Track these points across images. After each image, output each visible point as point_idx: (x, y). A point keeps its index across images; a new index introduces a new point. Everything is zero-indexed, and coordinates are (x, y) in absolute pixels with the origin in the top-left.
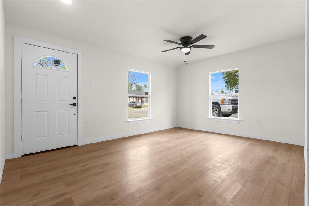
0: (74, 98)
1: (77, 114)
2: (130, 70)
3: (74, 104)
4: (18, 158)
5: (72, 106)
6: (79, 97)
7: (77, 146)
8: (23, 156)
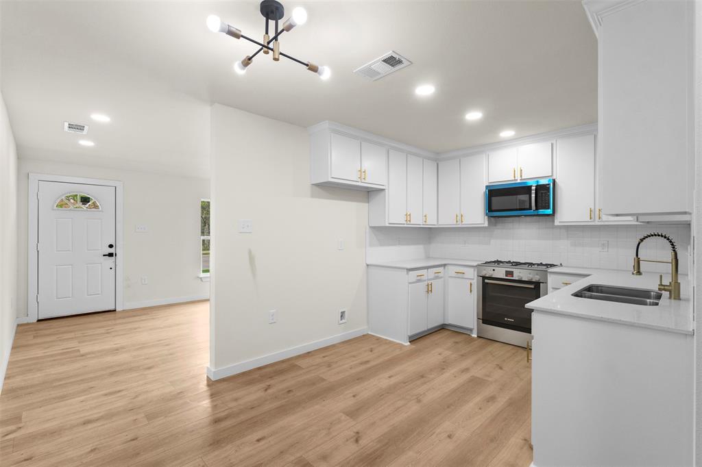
0: (111, 246)
1: (114, 268)
2: (202, 200)
3: (111, 255)
4: (33, 324)
5: (107, 257)
6: (117, 244)
7: (115, 311)
8: (39, 321)
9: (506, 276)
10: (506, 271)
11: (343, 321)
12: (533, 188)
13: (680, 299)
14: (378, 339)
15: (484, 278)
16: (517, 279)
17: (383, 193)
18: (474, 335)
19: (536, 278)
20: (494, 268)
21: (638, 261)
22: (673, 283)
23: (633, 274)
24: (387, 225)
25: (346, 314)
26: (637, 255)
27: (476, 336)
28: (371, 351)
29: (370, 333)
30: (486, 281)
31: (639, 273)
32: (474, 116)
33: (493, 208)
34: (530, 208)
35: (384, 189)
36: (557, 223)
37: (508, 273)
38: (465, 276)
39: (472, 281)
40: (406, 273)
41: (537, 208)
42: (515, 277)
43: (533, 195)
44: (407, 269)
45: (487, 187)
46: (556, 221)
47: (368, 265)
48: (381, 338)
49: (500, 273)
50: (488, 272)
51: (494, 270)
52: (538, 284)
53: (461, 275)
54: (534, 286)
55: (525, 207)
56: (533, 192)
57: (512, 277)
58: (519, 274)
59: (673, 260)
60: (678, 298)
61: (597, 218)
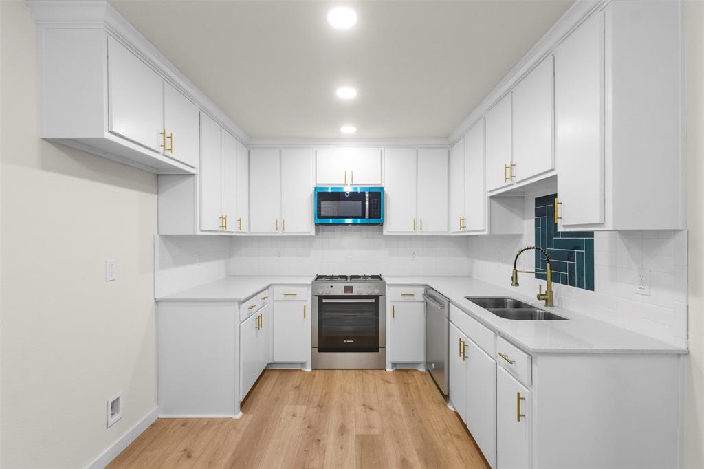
9: (345, 292)
10: (345, 287)
11: (117, 417)
12: (367, 195)
13: (553, 306)
14: (185, 423)
15: (321, 298)
16: (356, 294)
17: (190, 180)
18: (308, 369)
19: (376, 292)
20: (332, 284)
21: (516, 272)
22: (549, 292)
23: (512, 285)
24: (199, 233)
25: (122, 403)
26: (515, 267)
27: (310, 370)
28: (189, 456)
29: (161, 416)
30: (324, 301)
31: (517, 284)
32: (347, 93)
33: (323, 214)
34: (363, 216)
35: (193, 175)
36: (385, 233)
37: (347, 289)
38: (297, 298)
39: (306, 303)
40: (237, 306)
41: (370, 217)
43: (367, 203)
44: (239, 301)
45: (316, 188)
46: (384, 230)
47: (157, 301)
48: (187, 419)
49: (338, 289)
50: (325, 289)
51: (332, 287)
52: (377, 297)
53: (291, 297)
54: (373, 301)
55: (360, 215)
56: (367, 199)
57: (352, 292)
58: (359, 289)
59: (549, 271)
60: (552, 305)
61: (418, 229)
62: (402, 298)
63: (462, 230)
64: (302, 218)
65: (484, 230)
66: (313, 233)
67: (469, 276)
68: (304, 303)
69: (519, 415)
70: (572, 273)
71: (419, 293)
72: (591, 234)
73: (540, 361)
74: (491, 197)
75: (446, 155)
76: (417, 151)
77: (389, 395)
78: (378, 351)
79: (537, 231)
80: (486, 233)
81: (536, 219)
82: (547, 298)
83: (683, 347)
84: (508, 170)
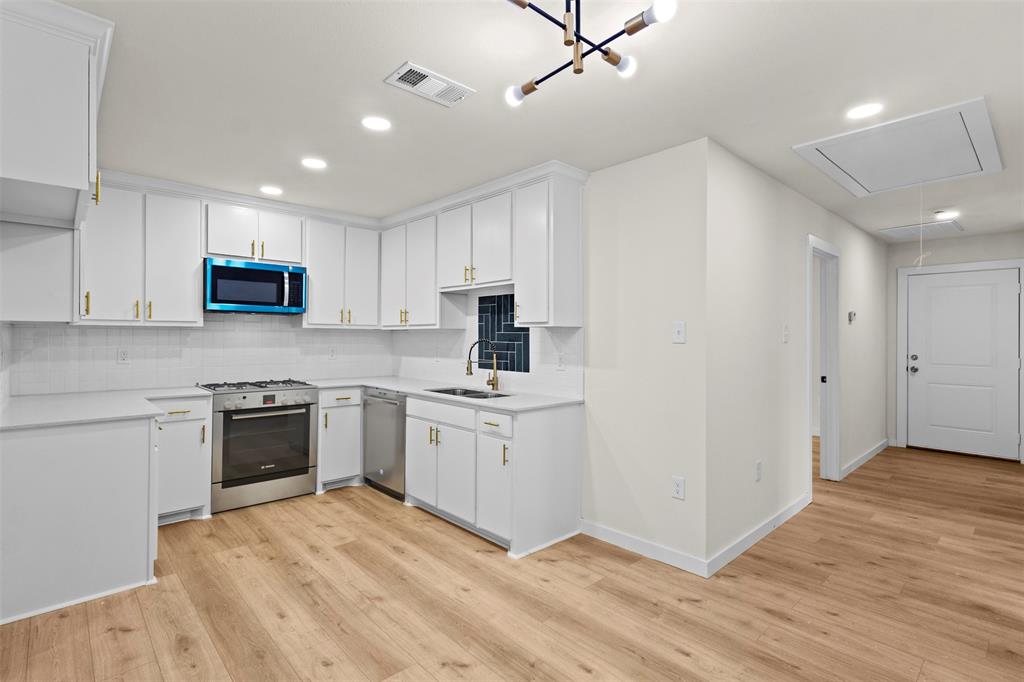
10: (265, 397)
12: (286, 275)
15: (228, 414)
16: (280, 405)
18: (207, 516)
19: (308, 399)
20: (245, 395)
22: (495, 378)
30: (233, 417)
31: (471, 373)
34: (279, 303)
36: (305, 325)
37: (266, 399)
38: (189, 416)
39: (205, 423)
41: (290, 305)
42: (278, 403)
43: (287, 286)
46: (303, 322)
49: (255, 400)
50: (234, 402)
51: (244, 398)
52: (307, 406)
53: (180, 417)
54: (304, 410)
55: (274, 301)
56: (287, 281)
57: (274, 402)
58: (283, 397)
59: (495, 361)
60: (497, 389)
61: (346, 321)
62: (335, 404)
63: (403, 323)
64: (184, 300)
65: (434, 325)
66: (201, 323)
67: (393, 376)
68: (202, 423)
69: (504, 461)
70: (512, 361)
71: (356, 397)
72: (527, 329)
73: (520, 417)
74: (442, 293)
75: (377, 238)
76: (345, 229)
77: (339, 512)
78: (307, 472)
79: (480, 327)
80: (438, 327)
81: (479, 316)
82: (493, 383)
83: (581, 399)
84: (469, 272)
